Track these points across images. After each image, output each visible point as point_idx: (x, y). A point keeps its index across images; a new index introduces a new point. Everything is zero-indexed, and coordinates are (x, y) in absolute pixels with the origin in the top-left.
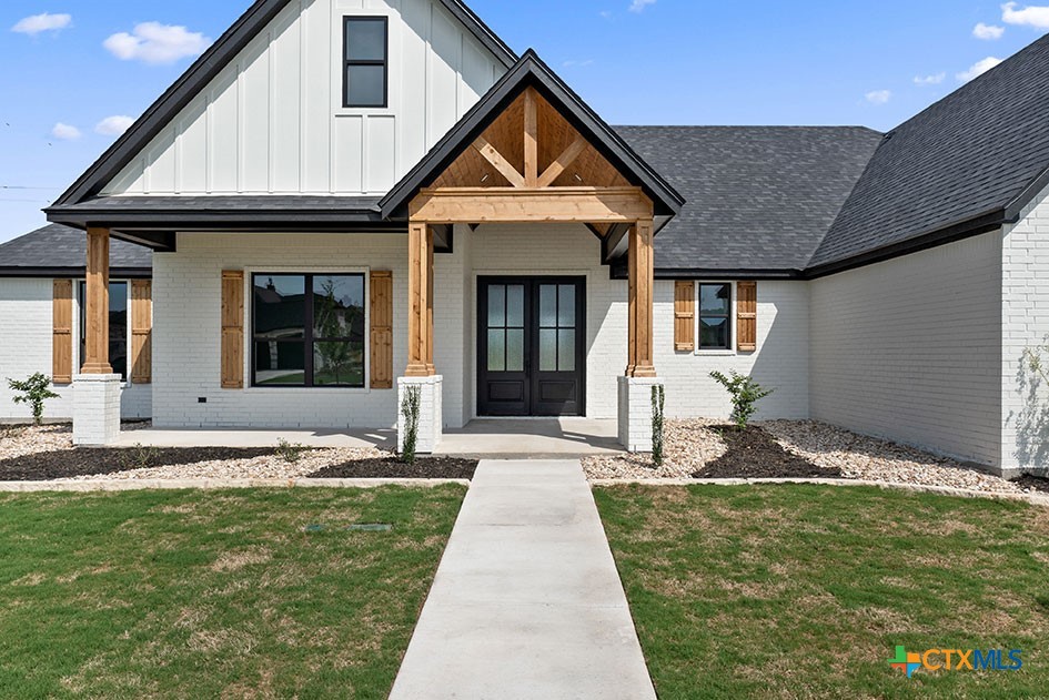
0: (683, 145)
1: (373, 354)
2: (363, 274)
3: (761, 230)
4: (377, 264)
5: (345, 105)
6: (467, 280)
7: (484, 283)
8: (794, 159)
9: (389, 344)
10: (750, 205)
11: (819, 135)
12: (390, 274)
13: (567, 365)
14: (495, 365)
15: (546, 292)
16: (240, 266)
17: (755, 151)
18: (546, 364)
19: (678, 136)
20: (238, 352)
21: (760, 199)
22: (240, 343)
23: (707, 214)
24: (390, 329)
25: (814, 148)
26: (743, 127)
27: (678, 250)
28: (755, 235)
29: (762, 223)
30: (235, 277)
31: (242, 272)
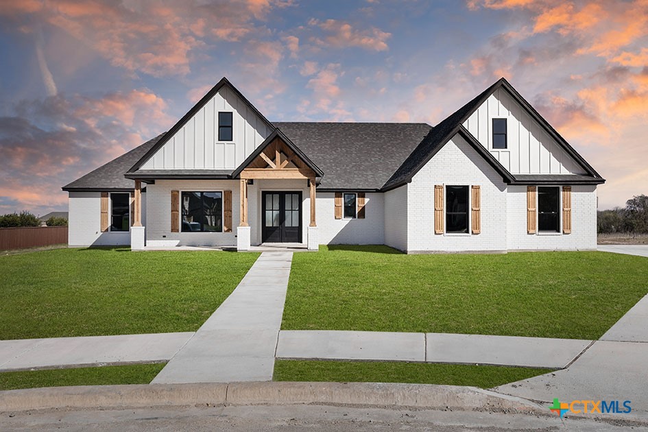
0: (348, 133)
1: (225, 220)
2: (221, 192)
3: (370, 173)
4: (226, 189)
5: (219, 140)
6: (258, 192)
7: (264, 194)
8: (392, 140)
9: (231, 217)
10: (369, 162)
11: (405, 128)
12: (231, 192)
13: (296, 224)
14: (269, 224)
15: (288, 197)
16: (177, 189)
17: (377, 136)
18: (287, 224)
19: (347, 128)
20: (177, 219)
21: (373, 159)
22: (178, 216)
23: (351, 166)
24: (231, 211)
25: (402, 135)
26: (375, 124)
27: (337, 181)
28: (367, 175)
29: (371, 170)
30: (176, 193)
31: (178, 192)
